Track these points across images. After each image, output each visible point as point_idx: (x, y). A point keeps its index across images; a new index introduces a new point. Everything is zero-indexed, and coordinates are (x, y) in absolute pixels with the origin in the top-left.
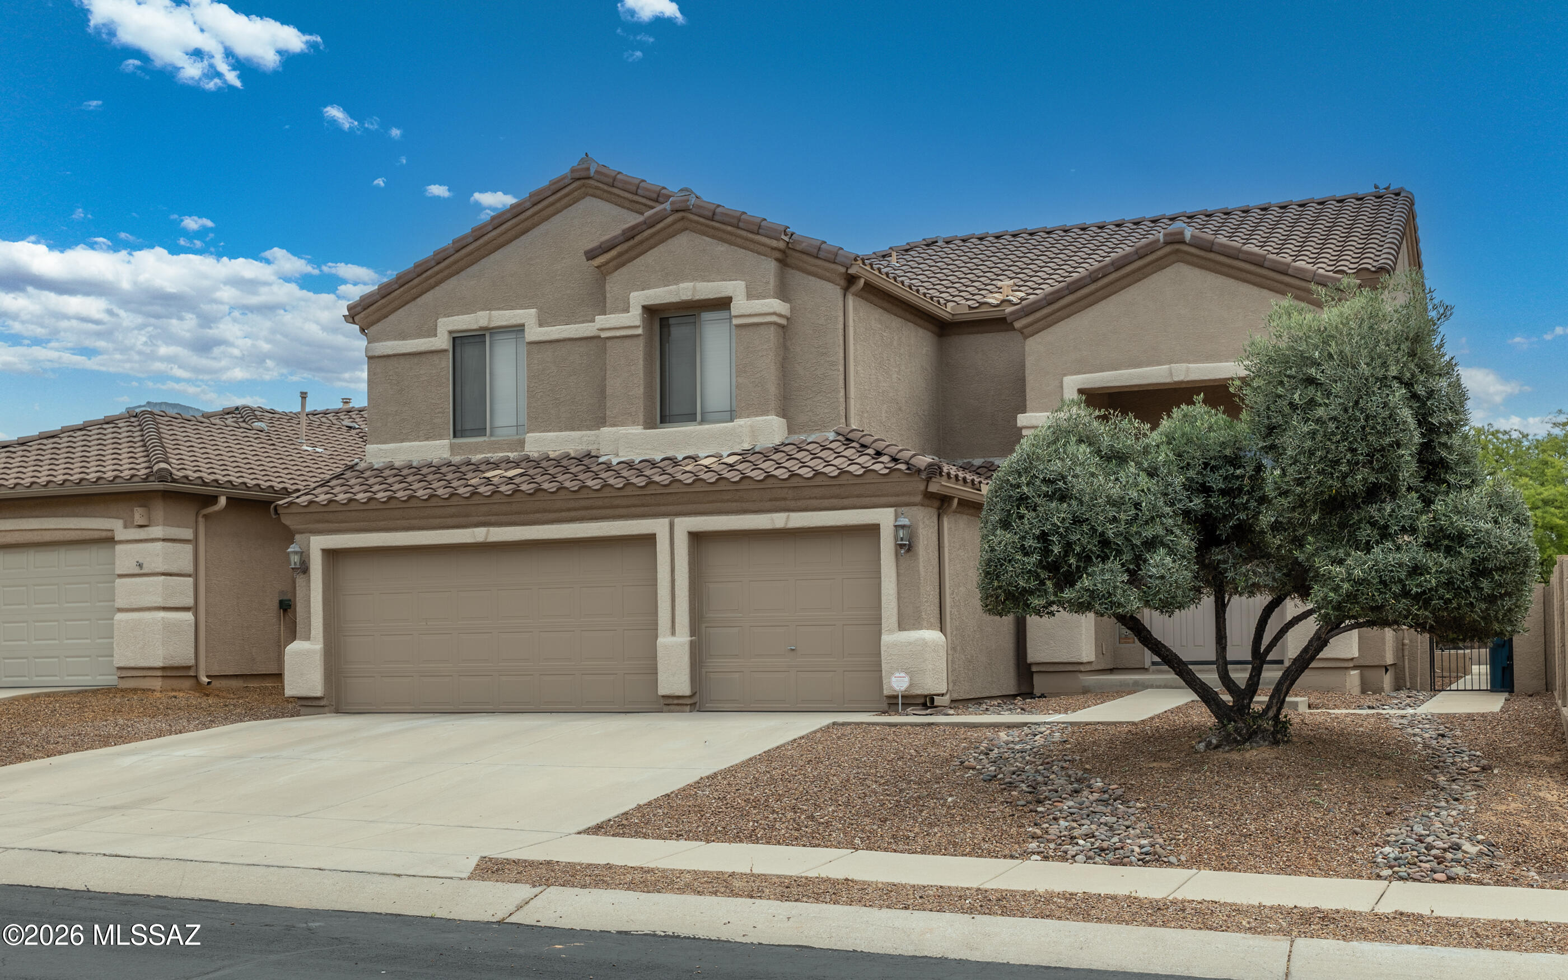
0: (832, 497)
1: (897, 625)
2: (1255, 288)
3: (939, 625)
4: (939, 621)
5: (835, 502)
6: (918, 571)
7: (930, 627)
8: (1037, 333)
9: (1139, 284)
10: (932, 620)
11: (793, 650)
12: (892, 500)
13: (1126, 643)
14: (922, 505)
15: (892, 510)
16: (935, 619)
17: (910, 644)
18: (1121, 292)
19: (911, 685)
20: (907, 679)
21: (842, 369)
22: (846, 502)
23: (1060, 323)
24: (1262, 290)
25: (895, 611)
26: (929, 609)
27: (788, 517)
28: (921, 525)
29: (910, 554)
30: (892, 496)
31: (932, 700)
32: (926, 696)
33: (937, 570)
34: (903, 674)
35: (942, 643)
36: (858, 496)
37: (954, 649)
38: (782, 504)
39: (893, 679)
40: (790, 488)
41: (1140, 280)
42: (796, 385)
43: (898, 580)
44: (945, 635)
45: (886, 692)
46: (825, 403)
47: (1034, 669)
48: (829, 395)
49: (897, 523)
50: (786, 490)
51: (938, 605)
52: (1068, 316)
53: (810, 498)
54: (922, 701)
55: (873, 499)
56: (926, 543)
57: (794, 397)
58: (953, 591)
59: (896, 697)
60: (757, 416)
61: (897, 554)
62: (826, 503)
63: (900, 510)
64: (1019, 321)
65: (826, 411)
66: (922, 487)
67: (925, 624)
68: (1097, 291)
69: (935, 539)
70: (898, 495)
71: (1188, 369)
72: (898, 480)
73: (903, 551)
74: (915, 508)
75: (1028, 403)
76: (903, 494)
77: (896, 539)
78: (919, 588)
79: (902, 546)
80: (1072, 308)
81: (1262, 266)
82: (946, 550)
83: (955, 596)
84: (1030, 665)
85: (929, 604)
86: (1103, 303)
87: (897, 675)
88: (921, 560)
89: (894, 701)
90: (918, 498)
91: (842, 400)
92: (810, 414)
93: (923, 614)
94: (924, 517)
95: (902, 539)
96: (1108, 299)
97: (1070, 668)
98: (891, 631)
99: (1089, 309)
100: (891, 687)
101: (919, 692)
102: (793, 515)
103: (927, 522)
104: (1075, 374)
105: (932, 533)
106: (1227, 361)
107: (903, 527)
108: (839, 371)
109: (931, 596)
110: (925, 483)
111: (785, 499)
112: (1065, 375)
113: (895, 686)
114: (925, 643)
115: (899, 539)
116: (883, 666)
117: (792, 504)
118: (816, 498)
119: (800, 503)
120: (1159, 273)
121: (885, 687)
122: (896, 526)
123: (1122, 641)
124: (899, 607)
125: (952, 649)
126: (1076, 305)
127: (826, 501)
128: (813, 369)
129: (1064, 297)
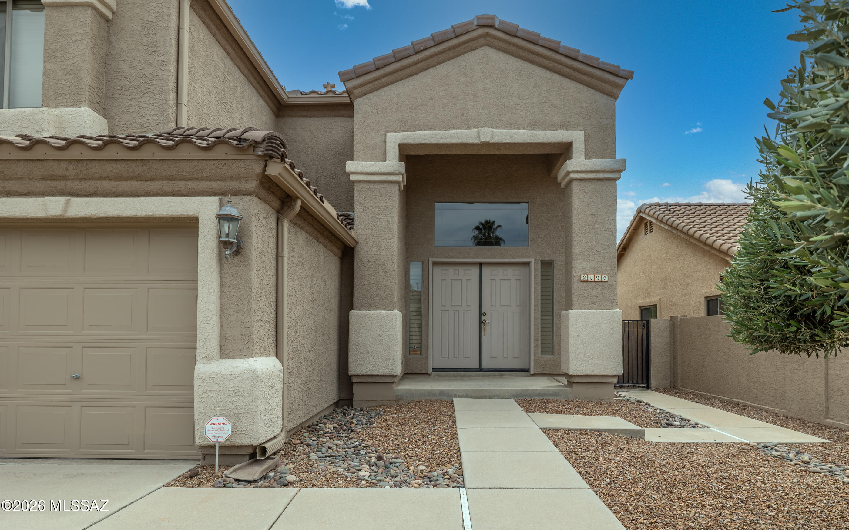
0: (132, 178)
1: (217, 350)
2: (548, 72)
3: (274, 349)
4: (274, 345)
5: (136, 185)
6: (249, 281)
7: (263, 353)
8: (365, 95)
9: (453, 61)
10: (266, 344)
11: (77, 379)
12: (216, 185)
13: (414, 354)
14: (257, 196)
15: (216, 199)
16: (269, 343)
17: (235, 376)
18: (437, 67)
19: (234, 432)
20: (227, 427)
21: (173, 70)
22: (152, 186)
23: (385, 89)
24: (553, 74)
25: (216, 331)
26: (262, 330)
27: (67, 203)
28: (255, 223)
29: (238, 258)
30: (216, 180)
31: (264, 450)
32: (255, 447)
33: (273, 282)
34: (222, 420)
35: (278, 373)
36: (169, 178)
37: (290, 374)
38: (61, 184)
39: (209, 427)
40: (70, 161)
41: (453, 58)
42: (120, 83)
43: (221, 292)
44: (282, 362)
45: (198, 441)
46: (152, 105)
47: (354, 380)
48: (157, 96)
49: (221, 213)
50: (64, 165)
51: (273, 325)
52: (392, 83)
53: (101, 178)
54: (250, 451)
55: (190, 183)
56: (261, 246)
57: (118, 96)
58: (291, 310)
59: (213, 447)
60: (67, 106)
61: (221, 257)
62: (123, 186)
63: (225, 199)
64: (350, 82)
65: (153, 113)
66: (258, 169)
67: (256, 349)
68: (418, 62)
69: (273, 245)
70: (224, 180)
71: (493, 133)
72: (224, 157)
73: (228, 252)
74: (247, 198)
75: (355, 153)
76: (232, 179)
77: (219, 235)
78: (249, 303)
79: (225, 245)
80: (397, 75)
81: (556, 52)
82: (286, 261)
83: (292, 315)
84: (351, 377)
85: (262, 323)
86: (422, 75)
87: (214, 421)
88: (254, 267)
89: (211, 452)
90: (253, 185)
91: (172, 103)
92: (135, 115)
93: (255, 336)
94: (259, 213)
95: (227, 235)
96: (426, 71)
97: (386, 380)
98: (208, 359)
99: (410, 78)
100: (205, 437)
101: (245, 442)
102: (76, 200)
103: (264, 221)
104: (396, 132)
105: (269, 236)
106: (524, 129)
107: (230, 218)
108: (169, 71)
109: (265, 314)
110: (262, 164)
111: (65, 178)
112: (388, 132)
113: (210, 436)
114: (255, 376)
115: (223, 235)
116: (196, 405)
117: (76, 185)
118: (108, 178)
119: (87, 185)
120: (470, 53)
121: (197, 434)
122: (219, 217)
123: (411, 353)
124: (221, 327)
125: (289, 373)
126: (400, 73)
127: (124, 183)
128: (140, 67)
129: (390, 64)
